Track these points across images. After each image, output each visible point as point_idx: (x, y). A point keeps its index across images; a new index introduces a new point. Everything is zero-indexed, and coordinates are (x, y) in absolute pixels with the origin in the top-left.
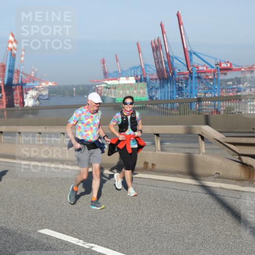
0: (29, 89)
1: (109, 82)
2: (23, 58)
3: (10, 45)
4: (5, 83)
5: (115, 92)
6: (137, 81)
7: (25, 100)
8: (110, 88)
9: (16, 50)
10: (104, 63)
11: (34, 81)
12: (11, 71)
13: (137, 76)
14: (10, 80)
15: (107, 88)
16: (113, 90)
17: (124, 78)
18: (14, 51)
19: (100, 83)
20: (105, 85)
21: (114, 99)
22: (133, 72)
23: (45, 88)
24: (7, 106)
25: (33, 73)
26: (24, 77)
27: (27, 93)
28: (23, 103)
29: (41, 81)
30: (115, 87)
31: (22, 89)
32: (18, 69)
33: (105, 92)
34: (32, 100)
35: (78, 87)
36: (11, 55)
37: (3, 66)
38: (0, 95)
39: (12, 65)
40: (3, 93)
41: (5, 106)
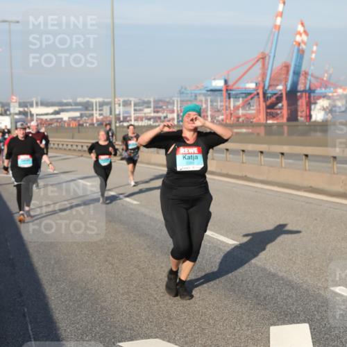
0: (319, 98)
2: (313, 56)
3: (298, 38)
4: (288, 89)
7: (312, 113)
9: (305, 43)
11: (326, 87)
12: (297, 73)
14: (295, 84)
18: (303, 46)
23: (341, 97)
24: (289, 120)
25: (326, 75)
26: (313, 81)
27: (315, 103)
28: (310, 116)
29: (336, 86)
31: (309, 97)
32: (307, 70)
34: (323, 113)
36: (299, 50)
37: (287, 67)
38: (280, 105)
39: (299, 65)
40: (285, 102)
41: (285, 120)
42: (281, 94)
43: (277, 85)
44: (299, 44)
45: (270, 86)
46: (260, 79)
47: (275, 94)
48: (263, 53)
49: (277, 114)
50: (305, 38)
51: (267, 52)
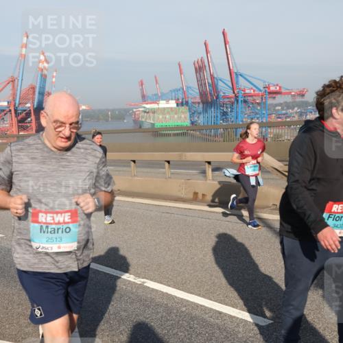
1: (148, 106)
3: (41, 65)
4: (35, 106)
5: (154, 117)
6: (177, 105)
8: (148, 112)
9: (47, 70)
10: (142, 85)
12: (42, 94)
13: (178, 99)
14: (40, 102)
15: (145, 112)
16: (151, 114)
17: (165, 102)
18: (45, 72)
19: (137, 106)
20: (143, 109)
21: (153, 125)
22: (173, 94)
24: (37, 131)
30: (154, 111)
32: (49, 91)
33: (143, 117)
35: (113, 111)
36: (42, 75)
37: (33, 88)
38: (29, 119)
39: (43, 87)
40: (33, 117)
41: (34, 132)
42: (30, 110)
43: (26, 103)
44: (42, 70)
45: (20, 104)
46: (11, 98)
47: (25, 110)
48: (12, 77)
49: (28, 127)
50: (46, 65)
51: (15, 76)
